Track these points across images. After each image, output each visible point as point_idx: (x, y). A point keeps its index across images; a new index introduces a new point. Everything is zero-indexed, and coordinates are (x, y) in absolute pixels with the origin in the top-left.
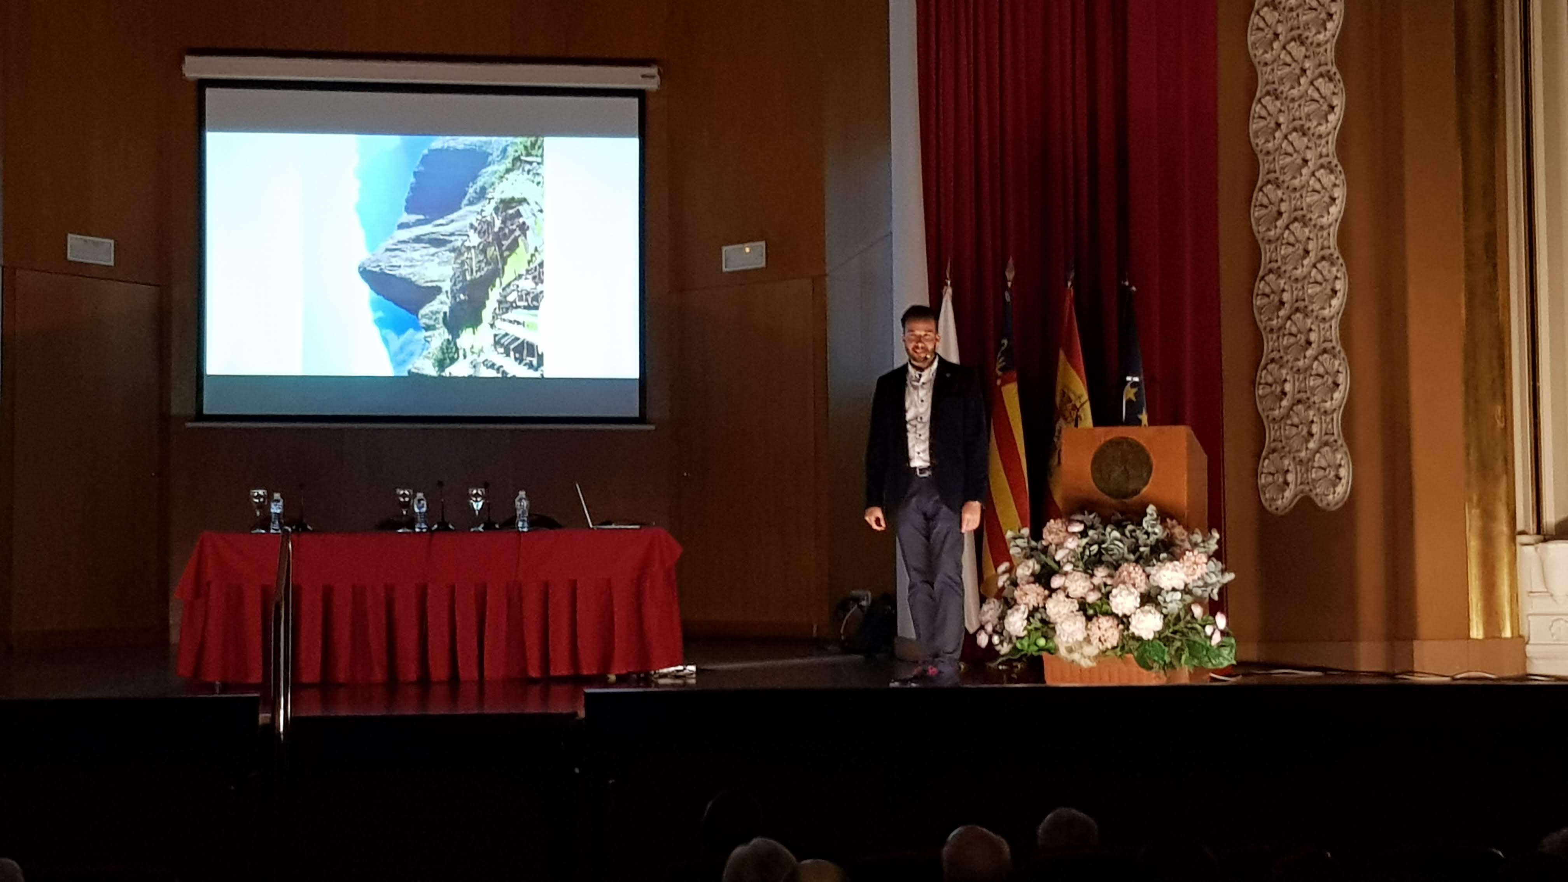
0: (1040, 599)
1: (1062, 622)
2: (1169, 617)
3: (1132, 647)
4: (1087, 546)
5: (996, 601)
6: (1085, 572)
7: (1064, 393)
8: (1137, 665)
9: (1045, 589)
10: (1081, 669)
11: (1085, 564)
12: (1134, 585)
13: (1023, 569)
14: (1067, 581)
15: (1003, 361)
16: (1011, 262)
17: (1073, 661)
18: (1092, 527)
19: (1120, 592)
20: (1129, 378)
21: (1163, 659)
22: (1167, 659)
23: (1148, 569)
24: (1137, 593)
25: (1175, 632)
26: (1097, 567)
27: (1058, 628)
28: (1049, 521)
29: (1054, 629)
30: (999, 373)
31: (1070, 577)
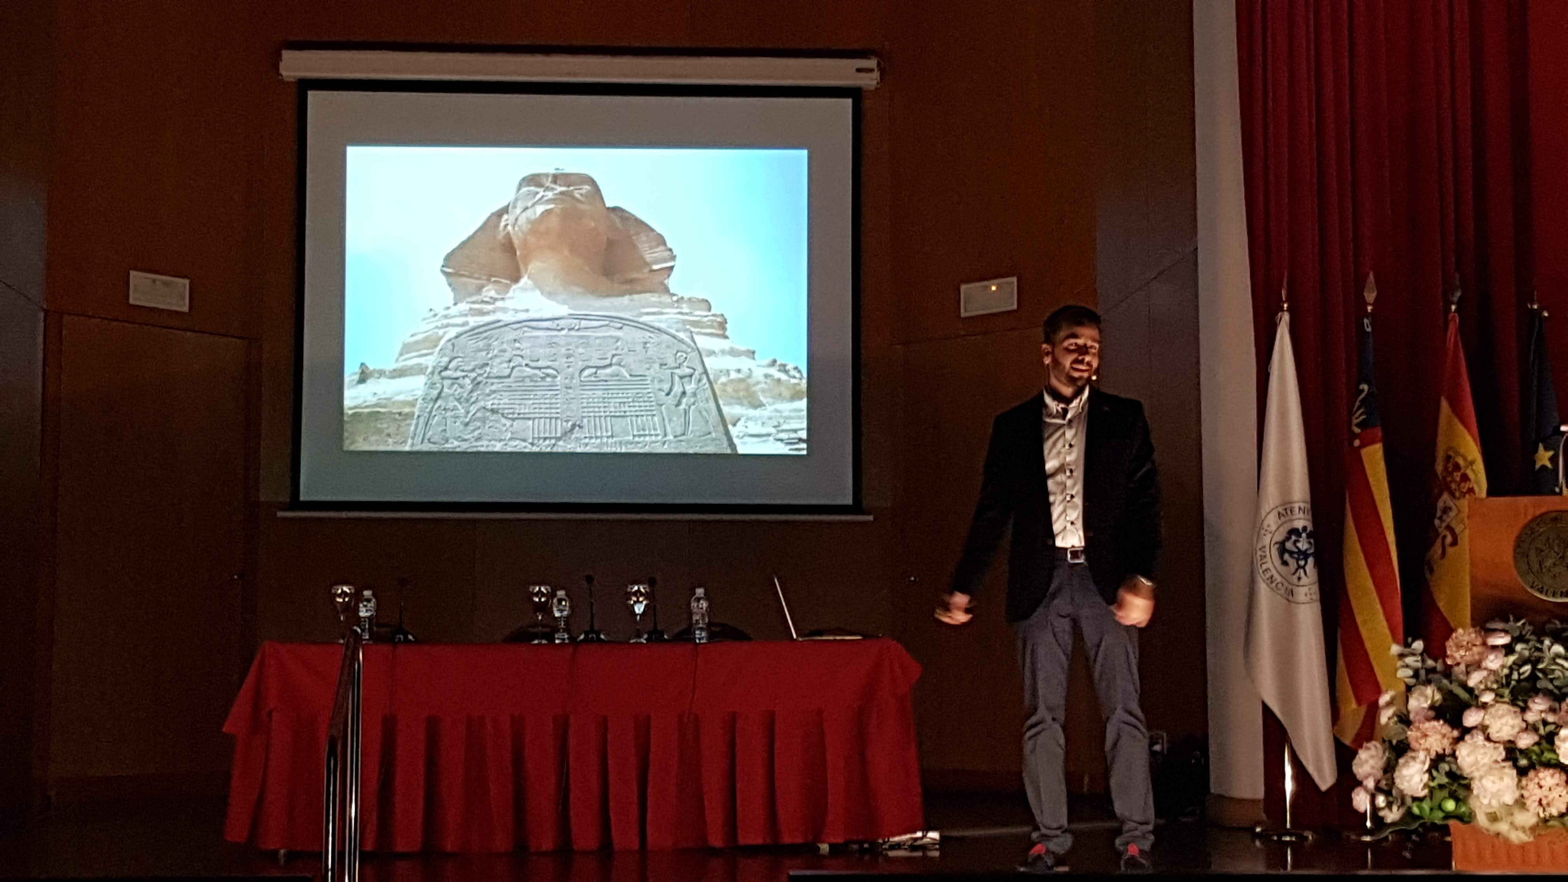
0: (1446, 743)
1: (1481, 777)
4: (1515, 667)
5: (1378, 745)
6: (1513, 703)
9: (1454, 728)
10: (1510, 845)
11: (1513, 693)
14: (1486, 717)
15: (1363, 414)
16: (1371, 278)
17: (1498, 833)
18: (1521, 639)
26: (1531, 697)
27: (1474, 785)
28: (1455, 631)
29: (1468, 787)
30: (1357, 431)
31: (1491, 711)
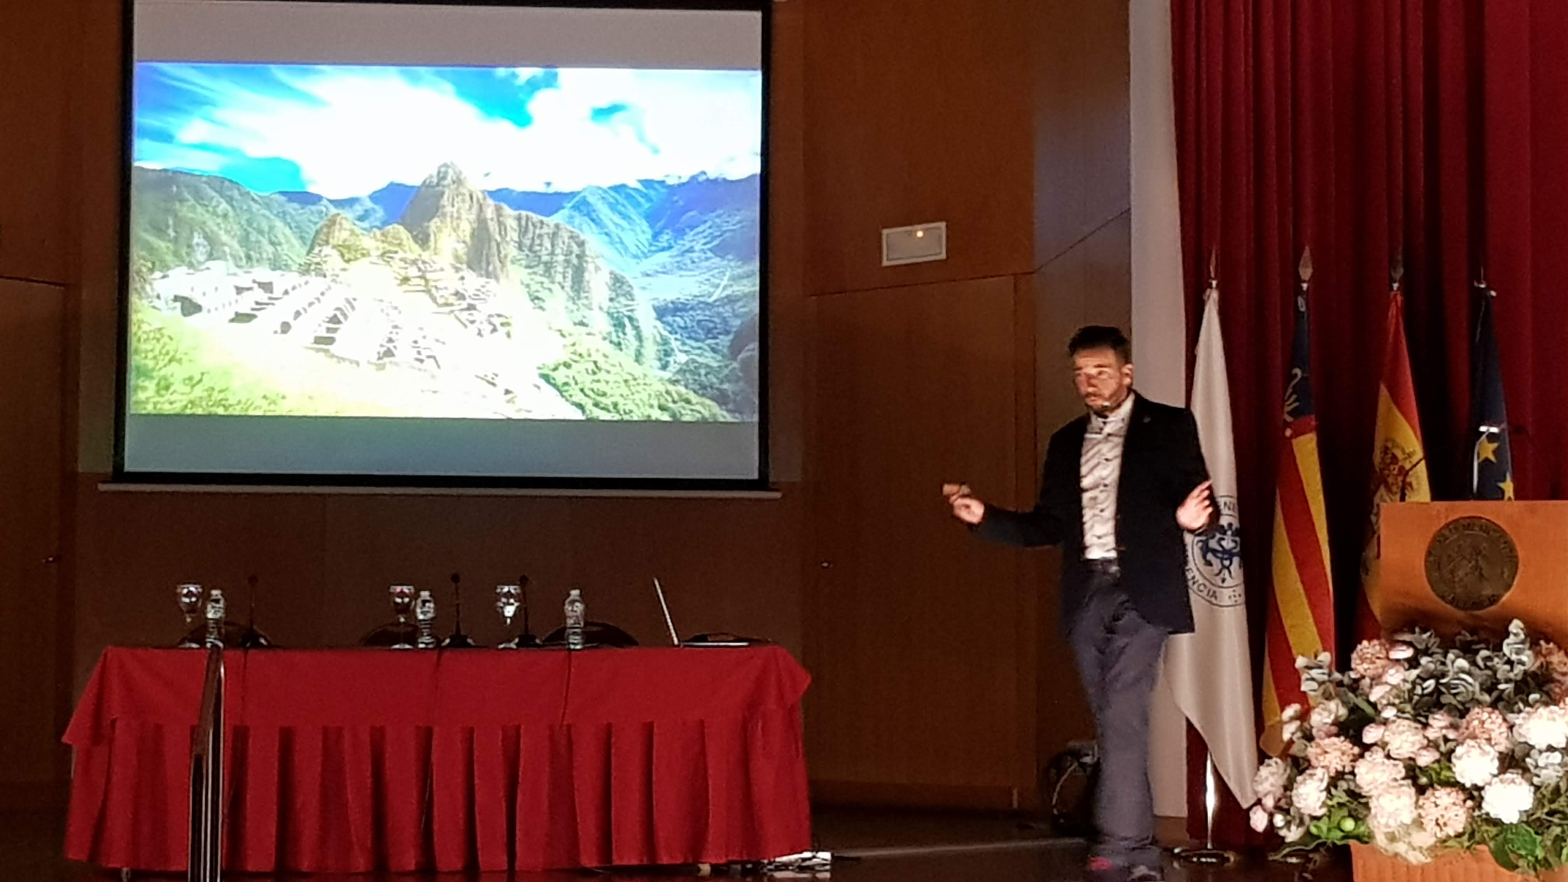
0: (1346, 760)
1: (1380, 796)
2: (1542, 789)
3: (1485, 835)
4: (1418, 681)
5: (1279, 761)
6: (1415, 719)
7: (1386, 450)
8: (1493, 860)
9: (1354, 744)
10: (1409, 867)
11: (1414, 708)
12: (1489, 740)
13: (1320, 714)
14: (1387, 733)
15: (1295, 401)
16: (1307, 253)
17: (1396, 855)
18: (1426, 652)
19: (1468, 752)
20: (1483, 429)
21: (1532, 853)
22: (1540, 853)
23: (1511, 717)
24: (1493, 753)
25: (1551, 813)
26: (1433, 712)
27: (1373, 804)
28: (1360, 643)
29: (1366, 806)
30: (1289, 419)
31: (1393, 727)
